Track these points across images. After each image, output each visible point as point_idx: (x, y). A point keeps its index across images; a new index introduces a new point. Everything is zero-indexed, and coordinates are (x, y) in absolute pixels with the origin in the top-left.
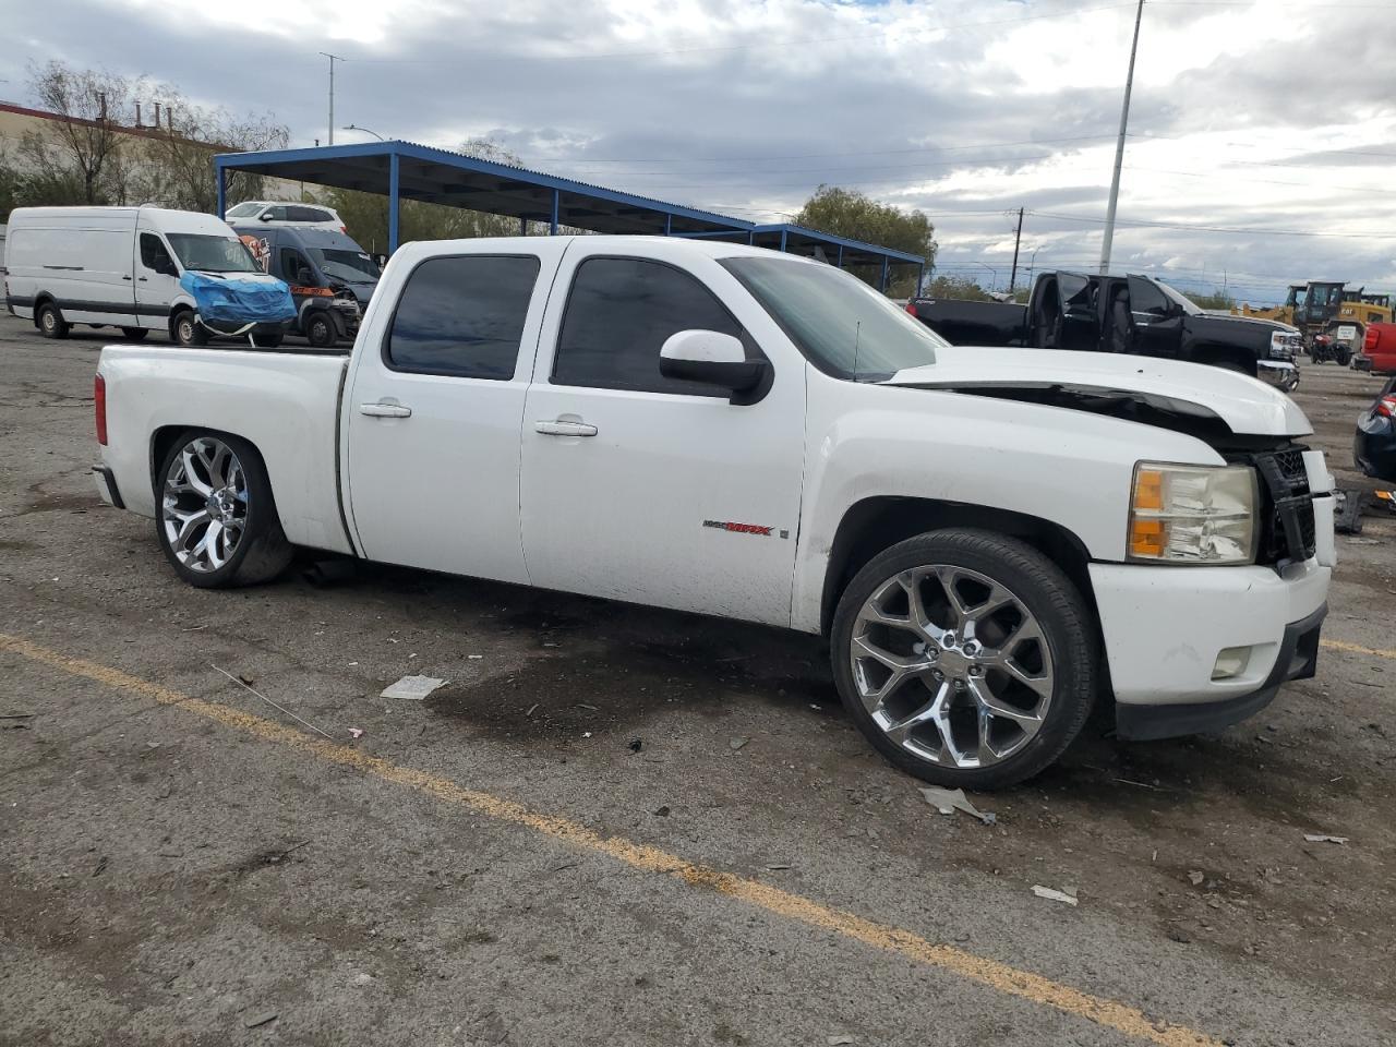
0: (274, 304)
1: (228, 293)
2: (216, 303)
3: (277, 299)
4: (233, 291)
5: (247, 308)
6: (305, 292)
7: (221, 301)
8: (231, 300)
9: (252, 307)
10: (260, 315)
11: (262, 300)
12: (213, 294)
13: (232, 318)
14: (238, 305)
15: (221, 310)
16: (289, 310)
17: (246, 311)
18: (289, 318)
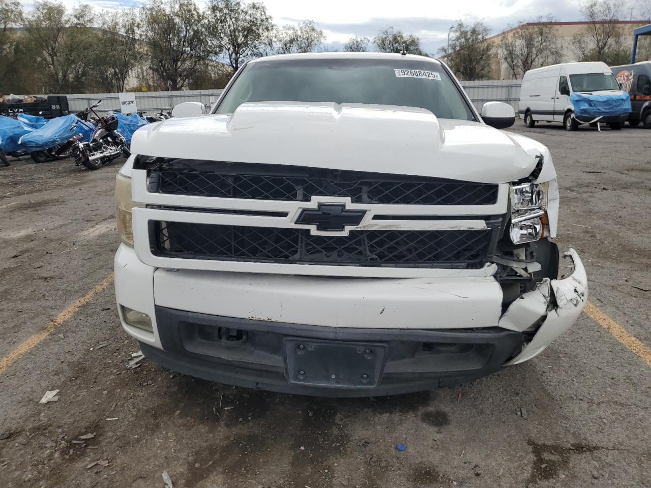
0: (616, 106)
1: (590, 102)
2: (582, 108)
3: (618, 103)
4: (592, 101)
5: (599, 110)
6: (646, 99)
7: (585, 106)
8: (591, 105)
9: (602, 109)
10: (607, 112)
11: (610, 104)
12: (582, 103)
13: (589, 114)
14: (595, 108)
15: (585, 111)
16: (628, 109)
17: (599, 111)
18: (626, 113)
